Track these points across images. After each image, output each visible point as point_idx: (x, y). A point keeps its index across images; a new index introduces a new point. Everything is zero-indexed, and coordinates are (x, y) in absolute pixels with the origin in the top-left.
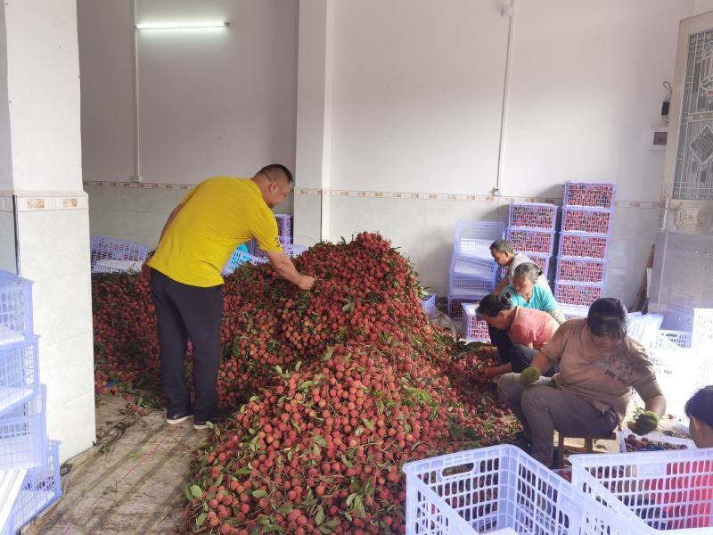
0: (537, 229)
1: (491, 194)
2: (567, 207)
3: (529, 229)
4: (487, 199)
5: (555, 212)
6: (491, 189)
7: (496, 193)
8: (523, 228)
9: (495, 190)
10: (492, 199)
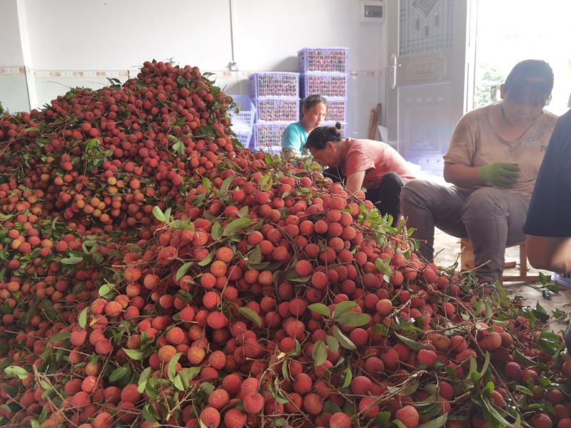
0: (283, 98)
1: (228, 69)
2: (308, 73)
3: (276, 97)
4: (225, 74)
5: (297, 80)
6: (227, 64)
7: (233, 68)
8: (270, 97)
9: (230, 65)
10: (229, 74)
